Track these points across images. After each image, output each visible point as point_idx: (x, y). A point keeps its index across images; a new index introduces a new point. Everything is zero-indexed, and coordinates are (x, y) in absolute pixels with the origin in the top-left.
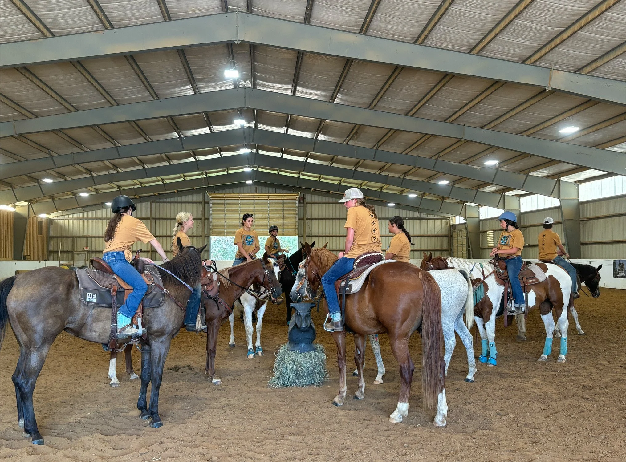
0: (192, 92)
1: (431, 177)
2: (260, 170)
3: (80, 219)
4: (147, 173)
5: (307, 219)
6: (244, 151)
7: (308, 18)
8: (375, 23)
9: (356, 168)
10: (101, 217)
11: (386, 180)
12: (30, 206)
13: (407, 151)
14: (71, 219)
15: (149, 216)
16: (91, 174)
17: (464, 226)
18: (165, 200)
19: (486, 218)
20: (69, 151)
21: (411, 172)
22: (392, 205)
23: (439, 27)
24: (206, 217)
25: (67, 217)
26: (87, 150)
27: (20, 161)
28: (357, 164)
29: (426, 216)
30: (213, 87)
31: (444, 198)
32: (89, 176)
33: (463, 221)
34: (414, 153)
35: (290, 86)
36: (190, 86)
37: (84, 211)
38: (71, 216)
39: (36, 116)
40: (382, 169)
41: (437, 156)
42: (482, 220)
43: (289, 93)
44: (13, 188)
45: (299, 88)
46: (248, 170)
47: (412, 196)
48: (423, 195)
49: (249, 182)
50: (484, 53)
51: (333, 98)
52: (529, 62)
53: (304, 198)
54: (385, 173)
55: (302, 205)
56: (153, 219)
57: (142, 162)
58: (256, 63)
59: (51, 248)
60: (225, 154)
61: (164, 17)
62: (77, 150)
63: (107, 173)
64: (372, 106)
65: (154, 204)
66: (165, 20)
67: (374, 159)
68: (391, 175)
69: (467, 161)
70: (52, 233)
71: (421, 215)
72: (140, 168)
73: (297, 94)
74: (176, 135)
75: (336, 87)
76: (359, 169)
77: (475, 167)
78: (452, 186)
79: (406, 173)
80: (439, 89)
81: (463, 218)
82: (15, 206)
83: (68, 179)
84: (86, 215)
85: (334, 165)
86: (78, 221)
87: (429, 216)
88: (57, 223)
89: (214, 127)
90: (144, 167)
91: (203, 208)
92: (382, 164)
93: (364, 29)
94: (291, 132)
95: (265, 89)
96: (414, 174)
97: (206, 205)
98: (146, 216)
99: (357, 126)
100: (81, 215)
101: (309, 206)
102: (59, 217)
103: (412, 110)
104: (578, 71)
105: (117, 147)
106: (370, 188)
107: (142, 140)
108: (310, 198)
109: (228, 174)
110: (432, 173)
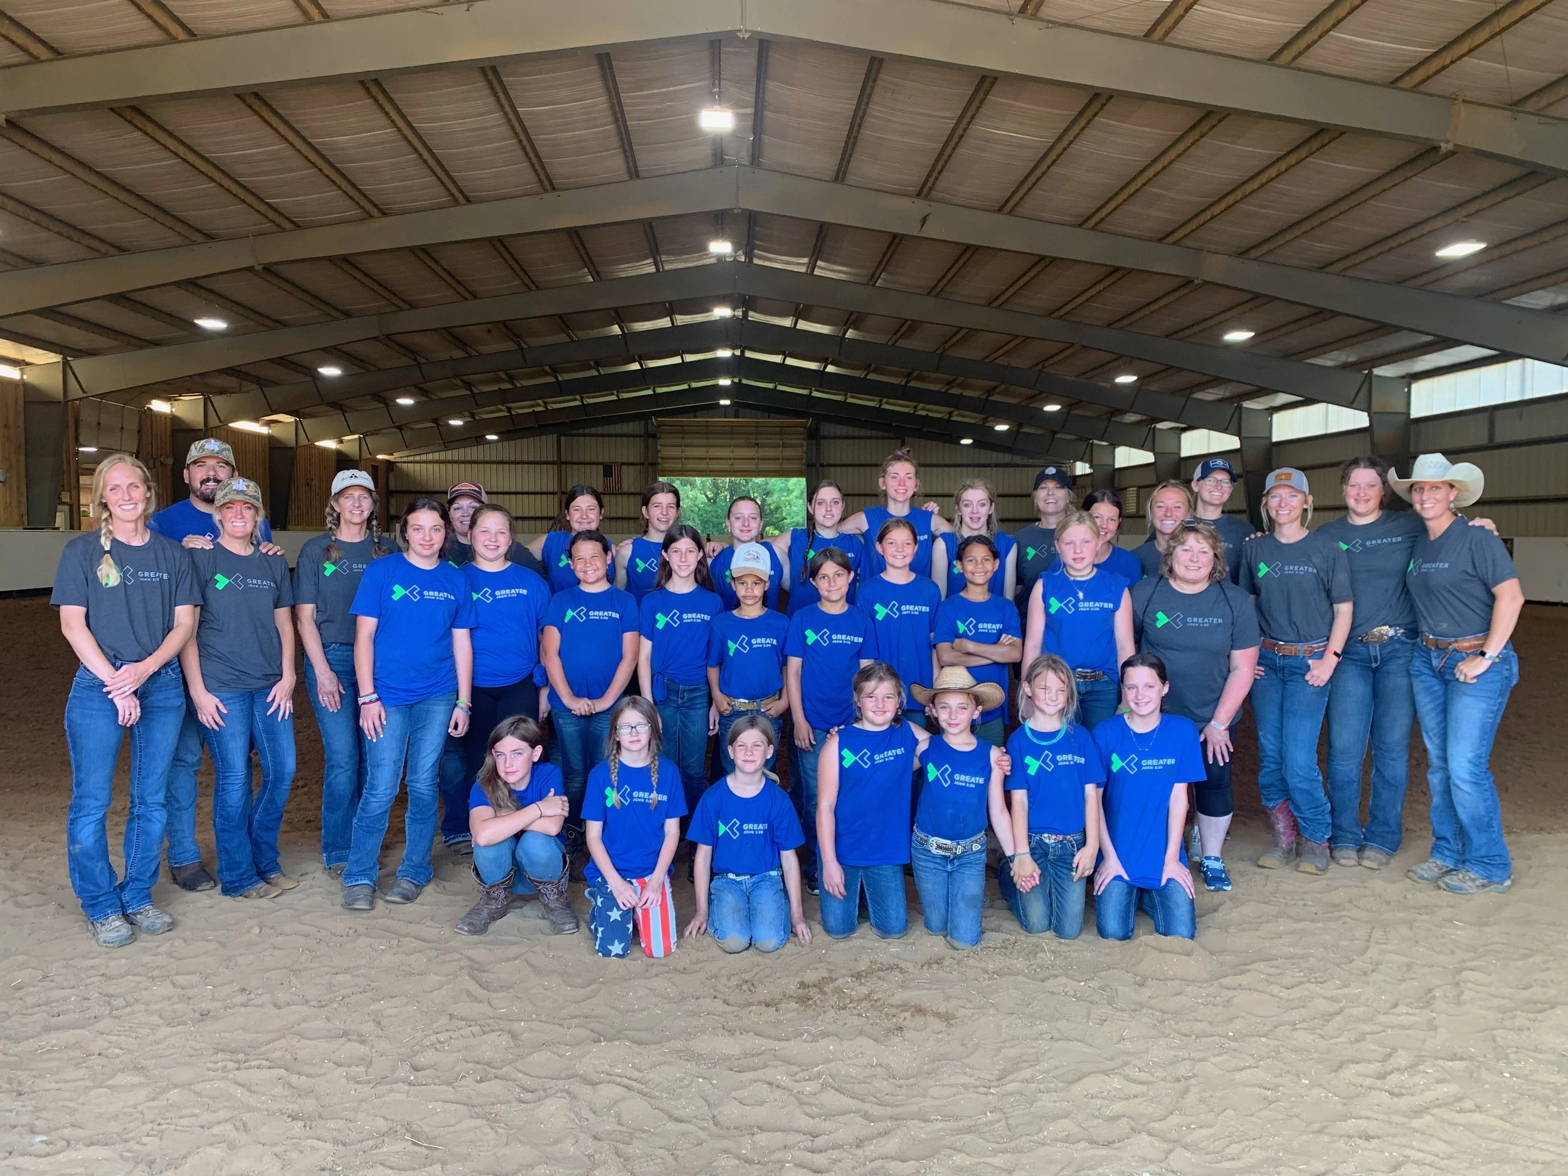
0: (652, 269)
1: (1032, 398)
2: (745, 381)
3: (440, 462)
4: (561, 389)
5: (822, 465)
6: (724, 353)
7: (840, 175)
8: (942, 184)
9: (908, 382)
10: (475, 458)
11: (958, 403)
12: (363, 441)
13: (993, 357)
14: (424, 462)
15: (555, 459)
16: (471, 390)
17: (1088, 481)
18: (581, 431)
19: (1126, 465)
20: (445, 355)
21: (998, 390)
22: (966, 441)
23: (1036, 191)
24: (650, 460)
25: (417, 458)
26: (474, 353)
27: (368, 371)
28: (908, 376)
29: (1025, 461)
30: (686, 261)
31: (1055, 433)
32: (468, 393)
33: (1088, 471)
34: (1004, 361)
35: (805, 260)
36: (650, 261)
37: (446, 449)
38: (424, 457)
39: (412, 306)
40: (950, 383)
41: (1040, 367)
42: (1120, 469)
43: (803, 269)
44: (344, 412)
45: (819, 263)
46: (725, 382)
47: (1002, 428)
48: (1020, 426)
49: (725, 402)
50: (1103, 226)
51: (873, 277)
52: (1170, 240)
53: (817, 429)
54: (955, 391)
55: (814, 442)
56: (562, 463)
57: (555, 371)
58: (757, 229)
59: (393, 511)
60: (689, 358)
61: (629, 173)
62: (458, 354)
63: (496, 388)
64: (935, 291)
65: (563, 438)
66: (631, 178)
67: (937, 370)
68: (966, 393)
69: (1089, 375)
70: (392, 486)
71: (1017, 459)
72: (551, 379)
73: (817, 272)
74: (616, 330)
75: (880, 264)
76: (913, 384)
77: (1102, 384)
78: (1068, 413)
79: (990, 391)
80: (1039, 272)
81: (1087, 465)
82: (341, 442)
83: (434, 397)
84: (449, 455)
85: (871, 376)
86: (437, 466)
87: (1031, 462)
88: (401, 470)
89: (678, 317)
90: (556, 378)
91: (646, 447)
92: (951, 377)
93: (924, 191)
94: (803, 325)
95: (767, 264)
96: (1005, 393)
97: (650, 440)
98: (550, 459)
99: (909, 322)
100: (442, 456)
101: (825, 443)
102: (405, 459)
103: (998, 297)
104: (1241, 254)
105: (522, 349)
106: (931, 414)
107: (563, 338)
108: (828, 429)
109: (690, 389)
110: (1030, 392)
